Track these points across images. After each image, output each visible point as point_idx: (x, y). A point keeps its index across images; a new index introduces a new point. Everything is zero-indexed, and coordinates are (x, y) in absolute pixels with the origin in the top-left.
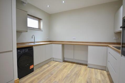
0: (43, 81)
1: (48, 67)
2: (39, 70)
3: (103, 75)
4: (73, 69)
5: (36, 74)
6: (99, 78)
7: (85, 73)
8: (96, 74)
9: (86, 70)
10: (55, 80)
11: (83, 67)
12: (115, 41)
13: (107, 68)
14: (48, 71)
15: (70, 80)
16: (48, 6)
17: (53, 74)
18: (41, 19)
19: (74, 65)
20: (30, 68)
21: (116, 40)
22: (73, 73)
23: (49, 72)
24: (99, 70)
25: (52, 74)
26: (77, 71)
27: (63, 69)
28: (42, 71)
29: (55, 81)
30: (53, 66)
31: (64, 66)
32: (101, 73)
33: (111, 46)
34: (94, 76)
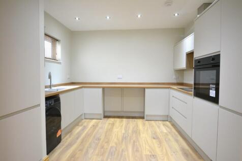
0: (92, 151)
1: (83, 130)
2: (70, 137)
3: (168, 126)
4: (126, 127)
5: (70, 145)
6: (165, 131)
7: (146, 129)
8: (159, 127)
9: (144, 124)
10: (111, 145)
11: (140, 121)
12: (175, 81)
13: (170, 117)
14: (88, 135)
15: (132, 141)
16: (77, 19)
17: (101, 139)
18: (57, 40)
19: (124, 120)
20: (57, 136)
21: (176, 79)
22: (130, 131)
23: (92, 137)
24: (160, 122)
25: (99, 139)
26: (133, 128)
27: (112, 128)
28: (77, 138)
29: (112, 147)
30: (91, 128)
31: (110, 124)
32: (164, 125)
33: (175, 87)
34: (158, 130)
